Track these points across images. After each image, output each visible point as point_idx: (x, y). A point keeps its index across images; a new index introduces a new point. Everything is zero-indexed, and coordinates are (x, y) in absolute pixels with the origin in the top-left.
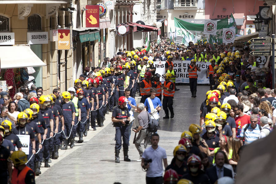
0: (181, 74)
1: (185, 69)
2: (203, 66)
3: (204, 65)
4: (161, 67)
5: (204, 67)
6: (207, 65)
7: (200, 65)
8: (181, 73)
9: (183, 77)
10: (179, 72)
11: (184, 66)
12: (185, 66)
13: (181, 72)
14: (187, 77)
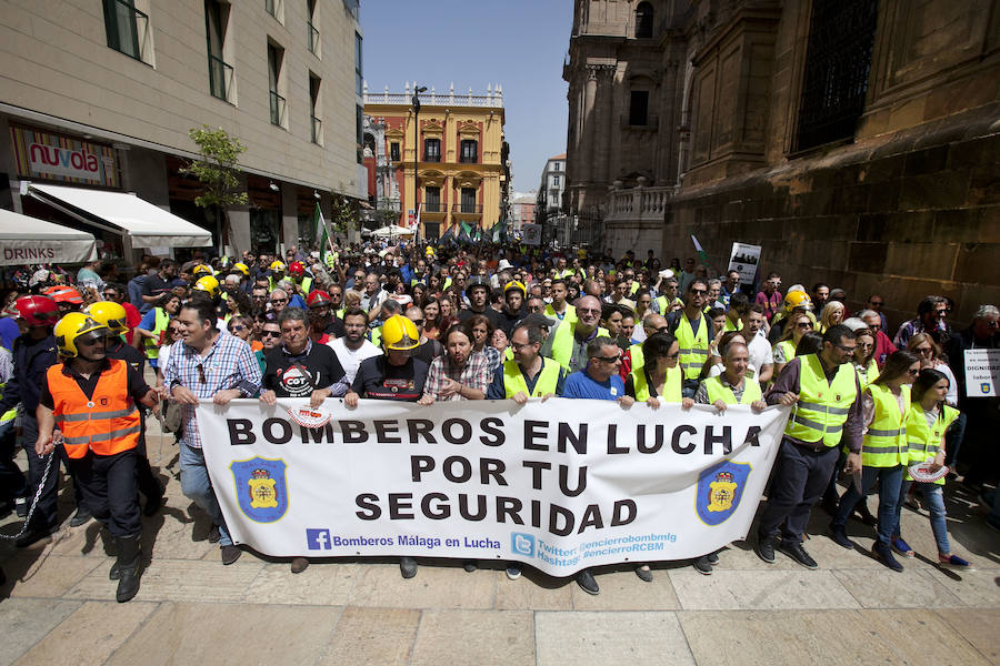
0: (500, 501)
1: (538, 468)
2: (684, 440)
3: (692, 431)
4: (347, 439)
5: (691, 447)
6: (709, 429)
7: (659, 430)
8: (505, 492)
9: (518, 521)
10: (485, 481)
11: (529, 445)
12: (536, 441)
13: (502, 482)
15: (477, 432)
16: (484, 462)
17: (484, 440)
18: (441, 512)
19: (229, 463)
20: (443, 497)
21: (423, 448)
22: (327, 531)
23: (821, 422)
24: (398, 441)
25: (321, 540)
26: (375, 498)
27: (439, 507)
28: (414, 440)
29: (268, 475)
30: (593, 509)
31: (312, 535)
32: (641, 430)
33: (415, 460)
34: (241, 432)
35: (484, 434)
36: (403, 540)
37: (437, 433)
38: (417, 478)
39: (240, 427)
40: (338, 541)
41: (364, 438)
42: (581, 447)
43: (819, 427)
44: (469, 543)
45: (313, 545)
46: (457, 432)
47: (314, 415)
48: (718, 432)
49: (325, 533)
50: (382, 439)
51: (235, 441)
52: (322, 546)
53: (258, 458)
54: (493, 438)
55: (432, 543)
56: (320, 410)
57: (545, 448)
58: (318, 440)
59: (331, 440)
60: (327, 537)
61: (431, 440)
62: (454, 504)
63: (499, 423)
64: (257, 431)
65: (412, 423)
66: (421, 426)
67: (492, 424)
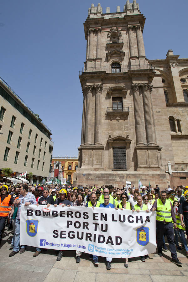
0: (87, 234)
1: (96, 225)
2: (131, 219)
3: (133, 217)
4: (53, 216)
5: (133, 221)
6: (137, 217)
7: (124, 216)
8: (88, 231)
9: (91, 240)
10: (84, 228)
11: (94, 219)
12: (96, 218)
13: (88, 229)
14: (99, 242)
15: (82, 215)
16: (84, 223)
17: (84, 217)
18: (72, 236)
19: (26, 220)
20: (73, 232)
22: (45, 240)
23: (163, 215)
24: (65, 217)
25: (43, 243)
26: (57, 231)
27: (72, 235)
29: (34, 224)
30: (110, 238)
31: (42, 241)
32: (120, 216)
34: (30, 213)
35: (84, 216)
36: (62, 245)
37: (73, 215)
38: (68, 227)
39: (30, 211)
40: (47, 244)
41: (57, 216)
42: (106, 219)
43: (163, 217)
44: (79, 246)
45: (41, 244)
46: (78, 215)
47: (48, 209)
48: (139, 218)
49: (44, 241)
50: (61, 216)
51: (28, 215)
52: (43, 245)
53: (32, 220)
54: (86, 217)
55: (70, 246)
56: (49, 208)
57: (98, 220)
59: (49, 216)
60: (45, 242)
62: (76, 234)
63: (87, 213)
64: (34, 213)
65: (68, 212)
66: (70, 213)
67: (86, 214)
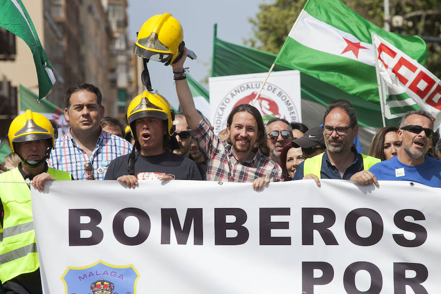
15: (390, 228)
16: (399, 269)
17: (399, 239)
19: (63, 271)
21: (319, 251)
24: (286, 241)
28: (307, 240)
29: (111, 289)
33: (308, 267)
34: (86, 227)
35: (399, 231)
37: (338, 230)
38: (308, 292)
39: (85, 220)
50: (266, 239)
51: (75, 239)
53: (100, 265)
54: (410, 236)
58: (182, 240)
59: (199, 239)
61: (330, 240)
63: (418, 215)
64: (106, 225)
65: (308, 213)
66: (318, 219)
67: (409, 219)
